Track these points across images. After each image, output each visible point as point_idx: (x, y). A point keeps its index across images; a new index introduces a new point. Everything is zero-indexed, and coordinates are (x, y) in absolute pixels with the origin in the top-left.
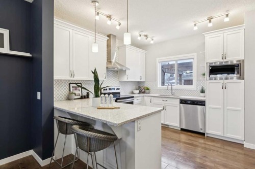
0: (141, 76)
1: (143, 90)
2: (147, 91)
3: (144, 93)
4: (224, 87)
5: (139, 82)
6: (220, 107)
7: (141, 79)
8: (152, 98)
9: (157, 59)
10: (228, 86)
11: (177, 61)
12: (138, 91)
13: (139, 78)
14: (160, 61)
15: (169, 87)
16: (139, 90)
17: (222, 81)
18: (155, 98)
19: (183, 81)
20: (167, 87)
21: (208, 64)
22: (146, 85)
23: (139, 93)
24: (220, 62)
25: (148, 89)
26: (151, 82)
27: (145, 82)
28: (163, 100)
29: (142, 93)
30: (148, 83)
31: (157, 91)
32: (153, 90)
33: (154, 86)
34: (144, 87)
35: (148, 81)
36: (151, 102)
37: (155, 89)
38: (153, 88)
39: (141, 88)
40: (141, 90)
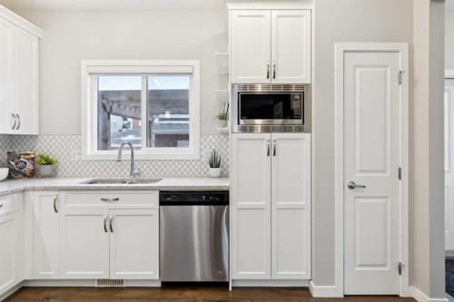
0: (15, 116)
1: (29, 166)
2: (46, 169)
3: (33, 174)
4: (272, 152)
5: (11, 138)
6: (263, 203)
7: (16, 127)
10: (281, 148)
11: (145, 75)
12: (4, 172)
13: (10, 122)
14: (91, 70)
15: (124, 152)
16: (7, 165)
17: (267, 136)
18: (71, 195)
19: (153, 137)
20: (116, 152)
21: (236, 90)
22: (41, 149)
24: (264, 86)
25: (49, 162)
26: (62, 137)
27: (36, 136)
28: (102, 199)
29: (25, 175)
30: (48, 141)
31: (82, 167)
32: (68, 164)
33: (73, 150)
34: (32, 156)
35: (48, 135)
36: (56, 211)
37: (76, 160)
38: (68, 157)
39: (20, 158)
40: (21, 165)
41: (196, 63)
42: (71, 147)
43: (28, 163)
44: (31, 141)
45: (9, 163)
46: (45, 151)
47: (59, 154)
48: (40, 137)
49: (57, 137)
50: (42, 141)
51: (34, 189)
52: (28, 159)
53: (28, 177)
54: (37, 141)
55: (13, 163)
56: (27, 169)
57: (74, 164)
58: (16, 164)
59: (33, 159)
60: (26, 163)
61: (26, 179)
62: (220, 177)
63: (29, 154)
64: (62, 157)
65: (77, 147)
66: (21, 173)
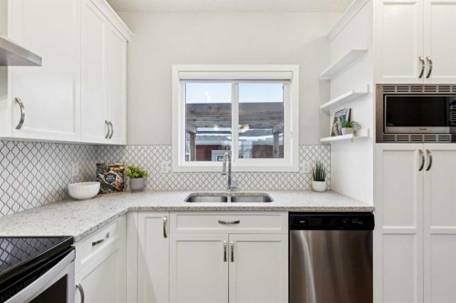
0: (108, 123)
1: (119, 179)
2: (138, 183)
3: (122, 189)
4: (425, 165)
5: (97, 148)
7: (109, 136)
8: (173, 216)
9: (176, 68)
12: (96, 187)
13: (103, 130)
14: (184, 75)
16: (97, 179)
18: (184, 218)
22: (130, 160)
23: (101, 192)
25: (141, 175)
26: (151, 147)
27: (124, 146)
28: (220, 222)
29: (114, 189)
30: (136, 151)
31: (173, 179)
32: (158, 176)
33: (164, 162)
34: (122, 168)
35: (136, 146)
36: (165, 236)
37: (167, 171)
38: (158, 168)
39: (109, 170)
40: (110, 178)
41: (295, 68)
42: (161, 158)
43: (118, 176)
44: (118, 151)
45: (98, 176)
46: (133, 161)
47: (149, 165)
48: (127, 148)
49: (145, 147)
50: (130, 151)
51: (139, 210)
52: (117, 171)
53: (118, 191)
54: (124, 151)
55: (102, 176)
56: (116, 183)
57: (164, 176)
58: (106, 177)
59: (122, 171)
60: (115, 176)
61: (116, 193)
62: (326, 191)
63: (118, 166)
64: (152, 169)
65: (167, 158)
66: (110, 187)
